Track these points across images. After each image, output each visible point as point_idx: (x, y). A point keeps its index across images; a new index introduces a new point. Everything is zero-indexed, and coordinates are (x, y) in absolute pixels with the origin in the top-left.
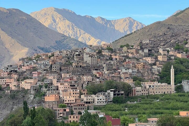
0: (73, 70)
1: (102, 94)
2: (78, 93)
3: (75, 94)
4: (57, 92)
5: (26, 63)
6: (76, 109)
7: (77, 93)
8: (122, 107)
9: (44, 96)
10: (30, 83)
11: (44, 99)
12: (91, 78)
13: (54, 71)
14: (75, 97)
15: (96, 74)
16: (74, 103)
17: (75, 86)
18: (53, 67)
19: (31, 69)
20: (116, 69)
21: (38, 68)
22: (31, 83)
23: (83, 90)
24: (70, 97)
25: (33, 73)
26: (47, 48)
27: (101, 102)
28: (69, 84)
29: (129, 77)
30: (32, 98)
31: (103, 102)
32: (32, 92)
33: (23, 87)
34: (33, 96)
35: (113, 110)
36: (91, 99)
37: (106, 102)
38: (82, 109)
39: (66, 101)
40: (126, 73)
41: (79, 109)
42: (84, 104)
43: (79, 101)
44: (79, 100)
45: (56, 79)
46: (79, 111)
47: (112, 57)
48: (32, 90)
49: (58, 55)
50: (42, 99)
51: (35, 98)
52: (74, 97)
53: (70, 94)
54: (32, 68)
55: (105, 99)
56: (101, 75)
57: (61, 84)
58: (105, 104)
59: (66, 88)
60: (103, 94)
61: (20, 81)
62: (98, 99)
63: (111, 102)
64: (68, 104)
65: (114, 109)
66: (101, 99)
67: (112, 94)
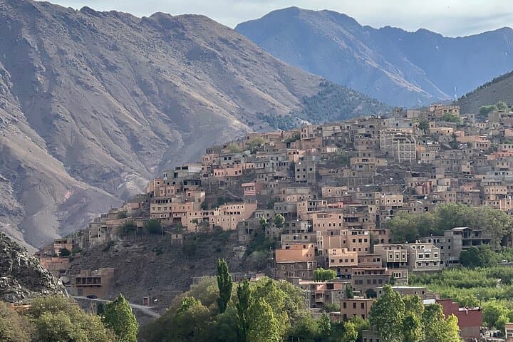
0: (352, 176)
1: (430, 241)
2: (366, 240)
3: (357, 241)
4: (309, 237)
5: (226, 159)
6: (361, 282)
7: (363, 241)
8: (488, 277)
9: (274, 248)
10: (235, 213)
11: (274, 256)
12: (401, 198)
13: (299, 179)
14: (357, 249)
15: (413, 187)
16: (356, 267)
17: (356, 219)
18: (298, 170)
19: (239, 174)
20: (468, 173)
21: (257, 172)
22: (239, 213)
23: (380, 231)
24: (343, 251)
25: (243, 185)
26: (280, 116)
27: (427, 264)
28: (342, 215)
29: (506, 193)
30: (241, 255)
31: (435, 264)
32: (241, 239)
33: (219, 223)
34: (244, 248)
35: (461, 286)
36: (400, 257)
37: (442, 262)
38: (377, 282)
39: (333, 261)
40: (496, 184)
41: (369, 282)
42: (381, 268)
43: (368, 260)
44: (368, 258)
45: (306, 203)
46: (368, 287)
47: (458, 139)
48: (241, 232)
49: (311, 135)
50: (269, 255)
51: (248, 253)
52: (354, 250)
53: (344, 242)
54: (240, 172)
55: (439, 256)
56: (427, 189)
57: (319, 216)
58: (438, 267)
59: (332, 225)
60: (435, 240)
61: (209, 208)
62: (421, 256)
63: (455, 262)
64: (338, 269)
65: (463, 281)
66: (427, 256)
67: (458, 241)
